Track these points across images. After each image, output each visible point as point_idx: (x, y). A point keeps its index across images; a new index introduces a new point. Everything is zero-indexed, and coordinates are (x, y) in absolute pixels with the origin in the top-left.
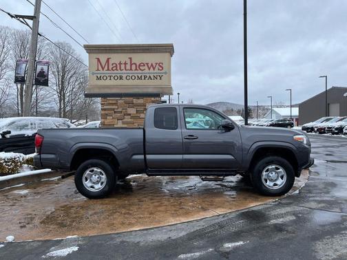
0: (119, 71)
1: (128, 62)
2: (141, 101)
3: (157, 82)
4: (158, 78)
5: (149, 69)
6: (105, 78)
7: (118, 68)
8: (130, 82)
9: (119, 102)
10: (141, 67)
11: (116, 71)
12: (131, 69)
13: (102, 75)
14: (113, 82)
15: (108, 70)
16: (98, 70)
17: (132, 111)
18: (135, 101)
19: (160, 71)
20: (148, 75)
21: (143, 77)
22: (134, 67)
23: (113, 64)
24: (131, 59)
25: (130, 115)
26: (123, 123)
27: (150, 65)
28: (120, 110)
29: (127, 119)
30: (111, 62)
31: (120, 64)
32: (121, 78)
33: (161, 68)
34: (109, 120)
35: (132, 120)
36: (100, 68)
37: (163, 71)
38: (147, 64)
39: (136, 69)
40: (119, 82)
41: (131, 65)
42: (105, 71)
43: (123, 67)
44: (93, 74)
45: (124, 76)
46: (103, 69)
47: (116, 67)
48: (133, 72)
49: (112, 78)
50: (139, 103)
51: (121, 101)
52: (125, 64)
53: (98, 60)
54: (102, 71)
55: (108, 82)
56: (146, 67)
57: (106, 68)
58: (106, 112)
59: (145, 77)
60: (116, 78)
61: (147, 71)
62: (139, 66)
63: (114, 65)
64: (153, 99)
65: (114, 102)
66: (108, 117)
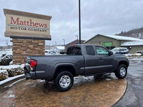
0: (24, 26)
1: (29, 21)
2: (36, 41)
3: (44, 33)
4: (45, 31)
5: (40, 26)
6: (16, 28)
7: (24, 24)
8: (30, 32)
9: (24, 41)
10: (36, 25)
11: (22, 25)
12: (31, 25)
13: (15, 27)
14: (21, 31)
15: (18, 24)
16: (12, 23)
17: (31, 46)
18: (33, 41)
19: (45, 28)
20: (40, 29)
21: (37, 30)
22: (32, 24)
23: (20, 22)
24: (31, 20)
25: (30, 48)
26: (26, 52)
27: (40, 25)
28: (24, 45)
29: (28, 50)
30: (19, 20)
31: (25, 22)
32: (25, 29)
33: (46, 27)
34: (18, 51)
35: (31, 51)
36: (13, 22)
37: (47, 28)
38: (39, 24)
39: (34, 26)
40: (24, 31)
41: (31, 23)
42: (16, 25)
43: (26, 24)
44: (8, 25)
45: (27, 28)
46: (15, 23)
47: (22, 23)
48: (32, 27)
49: (20, 29)
50: (35, 43)
51: (25, 41)
52: (28, 22)
53: (12, 18)
54: (14, 24)
55: (18, 31)
56: (39, 25)
57: (17, 23)
58: (17, 46)
59: (38, 30)
60: (22, 29)
61: (39, 27)
62: (35, 24)
63: (22, 22)
64: (42, 41)
65: (21, 41)
66: (17, 49)
